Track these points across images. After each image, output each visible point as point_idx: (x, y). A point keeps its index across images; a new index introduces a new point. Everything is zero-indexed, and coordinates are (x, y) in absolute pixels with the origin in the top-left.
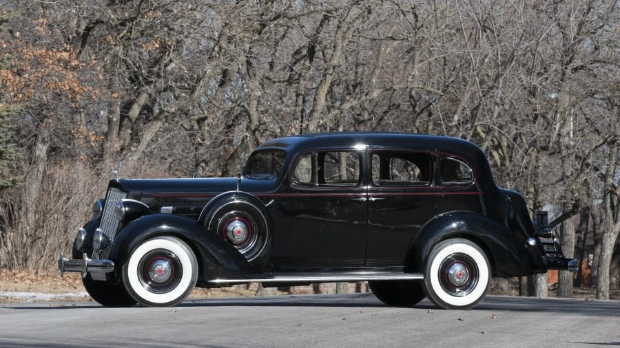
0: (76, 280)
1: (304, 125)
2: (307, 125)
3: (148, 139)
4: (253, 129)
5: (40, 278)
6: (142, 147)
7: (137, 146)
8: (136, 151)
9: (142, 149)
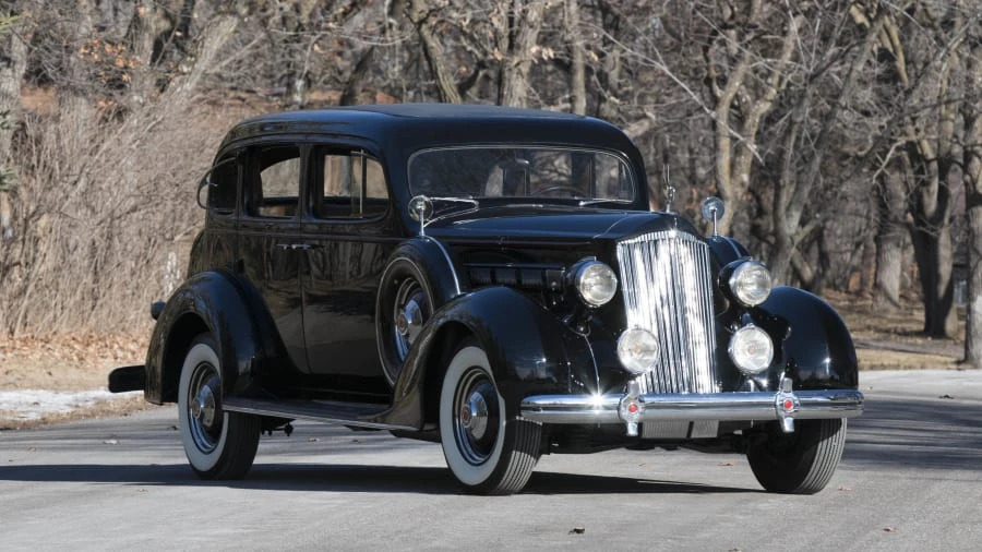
0: (88, 345)
1: (517, 12)
2: (524, 11)
3: (215, 47)
4: (416, 20)
5: (18, 343)
6: (202, 65)
7: (193, 63)
8: (190, 73)
9: (203, 68)
